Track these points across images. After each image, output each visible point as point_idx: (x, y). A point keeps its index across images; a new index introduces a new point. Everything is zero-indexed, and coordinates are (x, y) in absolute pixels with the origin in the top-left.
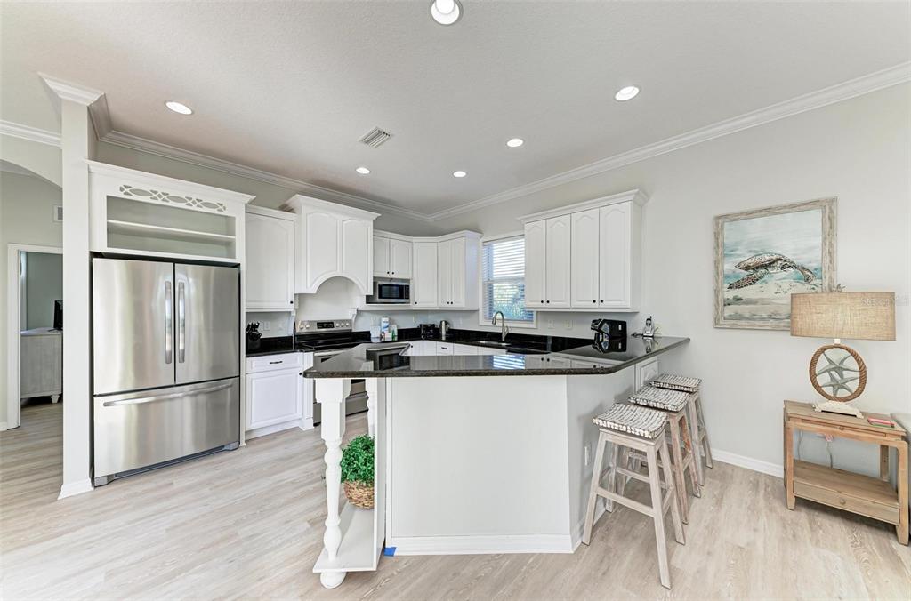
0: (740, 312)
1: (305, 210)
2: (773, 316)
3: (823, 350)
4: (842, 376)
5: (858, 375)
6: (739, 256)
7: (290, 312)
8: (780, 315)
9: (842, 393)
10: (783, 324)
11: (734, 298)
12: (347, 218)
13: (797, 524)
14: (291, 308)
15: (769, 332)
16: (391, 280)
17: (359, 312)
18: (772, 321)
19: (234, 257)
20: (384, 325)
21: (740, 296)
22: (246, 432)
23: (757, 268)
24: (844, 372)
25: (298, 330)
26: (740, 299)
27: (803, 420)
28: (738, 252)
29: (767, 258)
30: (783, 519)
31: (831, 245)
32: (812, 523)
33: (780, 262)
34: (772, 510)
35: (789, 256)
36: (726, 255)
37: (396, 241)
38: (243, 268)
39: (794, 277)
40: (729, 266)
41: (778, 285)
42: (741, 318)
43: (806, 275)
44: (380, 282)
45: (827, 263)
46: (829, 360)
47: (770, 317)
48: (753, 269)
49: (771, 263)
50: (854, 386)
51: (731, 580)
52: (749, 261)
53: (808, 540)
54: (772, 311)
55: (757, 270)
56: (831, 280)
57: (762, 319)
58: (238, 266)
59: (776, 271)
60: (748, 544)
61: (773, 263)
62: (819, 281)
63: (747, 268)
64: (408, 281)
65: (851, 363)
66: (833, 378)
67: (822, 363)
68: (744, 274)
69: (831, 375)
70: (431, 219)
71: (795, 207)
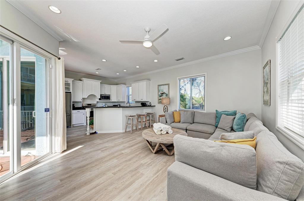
0: (160, 101)
1: (84, 81)
3: (164, 106)
6: (160, 92)
7: (81, 102)
12: (94, 82)
14: (81, 101)
16: (106, 95)
17: (97, 102)
19: (70, 91)
20: (104, 105)
21: (160, 98)
22: (73, 125)
25: (83, 106)
29: (163, 92)
37: (106, 86)
38: (72, 93)
41: (164, 97)
44: (102, 95)
50: (167, 111)
56: (169, 96)
58: (71, 92)
64: (110, 95)
65: (167, 108)
67: (164, 108)
68: (161, 95)
70: (116, 81)
71: (166, 85)
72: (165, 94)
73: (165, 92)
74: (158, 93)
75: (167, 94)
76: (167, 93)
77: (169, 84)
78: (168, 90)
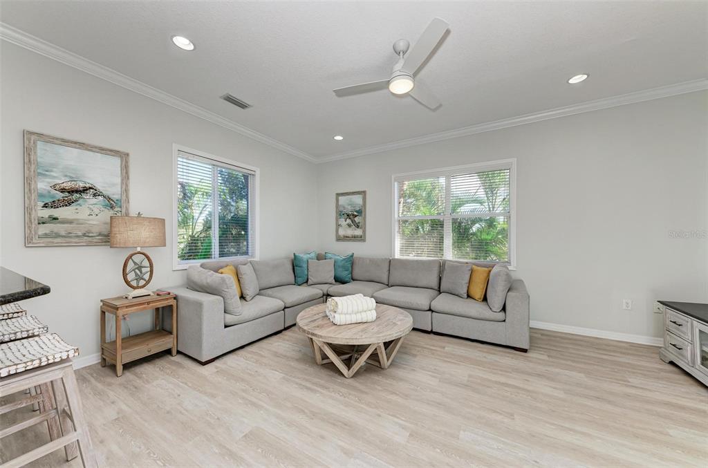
0: (55, 230)
2: (87, 234)
3: (130, 257)
4: (141, 272)
5: (149, 269)
6: (54, 177)
8: (92, 233)
9: (142, 283)
10: (95, 240)
11: (50, 217)
13: (130, 381)
15: (84, 247)
18: (86, 238)
21: (56, 216)
23: (73, 192)
24: (143, 269)
26: (56, 219)
27: (127, 307)
28: (52, 174)
29: (82, 185)
30: (120, 385)
31: (127, 185)
32: (136, 374)
33: (92, 190)
34: (110, 385)
35: (99, 186)
36: (39, 174)
39: (103, 204)
40: (43, 185)
41: (90, 209)
42: (58, 236)
43: (111, 203)
45: (124, 198)
46: (134, 262)
47: (84, 235)
48: (69, 192)
49: (85, 190)
50: (147, 277)
51: (131, 440)
52: (65, 184)
53: (142, 384)
54: (86, 230)
55: (73, 194)
56: (127, 209)
57: (78, 237)
59: (88, 196)
60: (118, 413)
61: (87, 190)
62: (119, 209)
63: (63, 190)
65: (146, 263)
66: (136, 274)
67: (131, 265)
68: (60, 195)
69: (135, 272)
71: (101, 150)
72: (95, 195)
75: (115, 197)
76: (112, 191)
77: (127, 155)
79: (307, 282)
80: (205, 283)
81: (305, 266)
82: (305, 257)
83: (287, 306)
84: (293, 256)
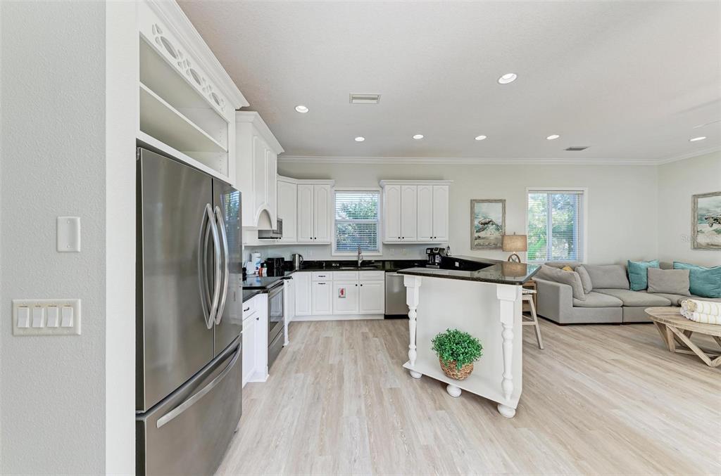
0: (480, 243)
3: (511, 256)
21: (480, 236)
28: (479, 217)
29: (487, 220)
31: (504, 217)
33: (491, 222)
36: (475, 217)
43: (498, 228)
45: (503, 224)
48: (484, 224)
49: (489, 222)
52: (482, 221)
54: (490, 242)
56: (505, 231)
59: (490, 225)
63: (482, 224)
71: (496, 201)
72: (492, 224)
73: (494, 220)
74: (472, 221)
75: (500, 224)
76: (499, 222)
77: (505, 200)
78: (501, 215)
79: (646, 289)
80: (555, 275)
81: (644, 273)
82: (643, 265)
83: (626, 304)
84: (627, 264)
